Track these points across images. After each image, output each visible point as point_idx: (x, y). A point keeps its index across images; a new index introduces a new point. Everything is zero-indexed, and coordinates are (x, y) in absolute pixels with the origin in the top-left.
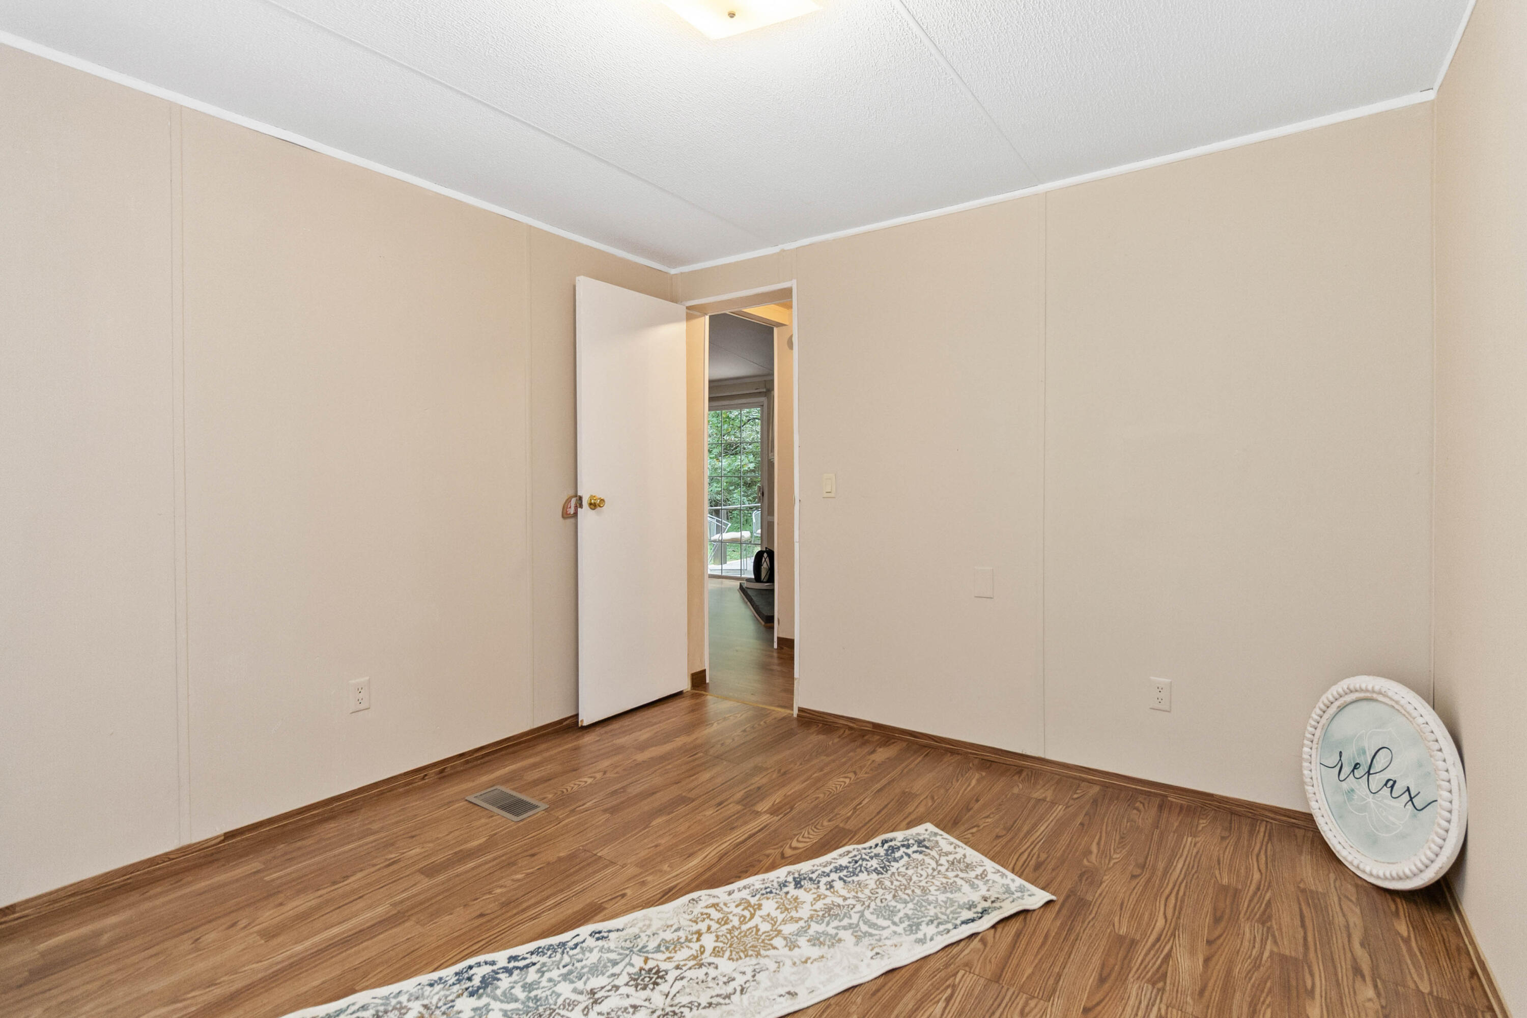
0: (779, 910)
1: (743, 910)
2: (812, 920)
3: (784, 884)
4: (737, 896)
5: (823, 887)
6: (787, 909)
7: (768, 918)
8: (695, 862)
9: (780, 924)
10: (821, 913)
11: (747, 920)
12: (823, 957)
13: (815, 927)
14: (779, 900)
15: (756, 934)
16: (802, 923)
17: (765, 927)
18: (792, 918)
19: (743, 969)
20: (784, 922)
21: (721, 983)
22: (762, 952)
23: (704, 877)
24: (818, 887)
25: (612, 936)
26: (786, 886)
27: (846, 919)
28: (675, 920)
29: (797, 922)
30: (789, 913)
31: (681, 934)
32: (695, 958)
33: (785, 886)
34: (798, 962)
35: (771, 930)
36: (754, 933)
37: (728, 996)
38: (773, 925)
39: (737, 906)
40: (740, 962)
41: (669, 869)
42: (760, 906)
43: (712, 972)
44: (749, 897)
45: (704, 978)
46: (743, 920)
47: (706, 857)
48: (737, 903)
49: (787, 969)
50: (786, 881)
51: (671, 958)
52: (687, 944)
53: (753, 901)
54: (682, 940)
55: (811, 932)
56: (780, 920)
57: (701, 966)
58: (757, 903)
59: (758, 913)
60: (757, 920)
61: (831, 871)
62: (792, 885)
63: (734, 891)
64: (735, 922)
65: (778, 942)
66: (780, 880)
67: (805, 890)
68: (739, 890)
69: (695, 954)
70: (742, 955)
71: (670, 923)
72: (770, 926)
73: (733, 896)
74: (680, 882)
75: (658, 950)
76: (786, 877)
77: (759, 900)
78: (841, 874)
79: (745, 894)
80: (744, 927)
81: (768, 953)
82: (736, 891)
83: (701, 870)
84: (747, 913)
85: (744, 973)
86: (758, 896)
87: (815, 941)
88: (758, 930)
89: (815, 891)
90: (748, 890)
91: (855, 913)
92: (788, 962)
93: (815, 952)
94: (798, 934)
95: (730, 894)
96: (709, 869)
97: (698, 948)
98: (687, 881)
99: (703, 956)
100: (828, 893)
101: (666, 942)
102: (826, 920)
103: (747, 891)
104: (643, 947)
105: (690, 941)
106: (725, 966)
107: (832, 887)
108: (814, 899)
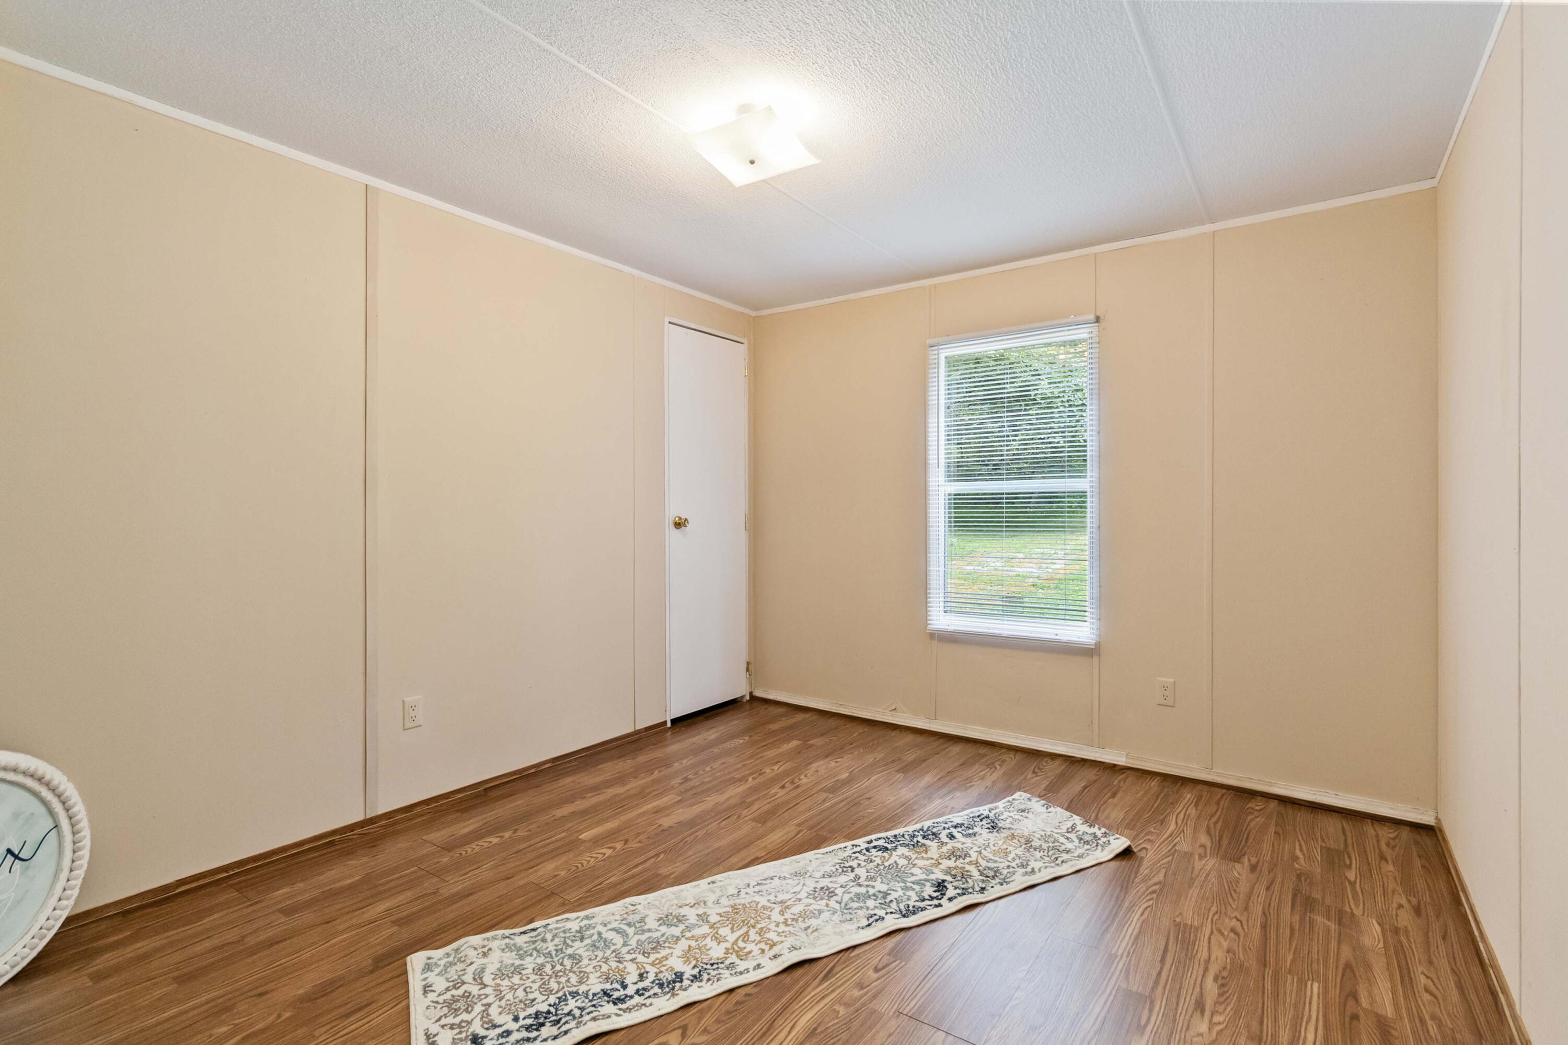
0: (708, 947)
1: (745, 948)
2: (678, 937)
3: (696, 978)
4: (750, 964)
5: (651, 977)
6: (699, 948)
7: (718, 939)
8: (805, 1020)
9: (709, 934)
10: (667, 945)
11: (741, 939)
12: (680, 907)
13: (676, 931)
14: (705, 957)
15: (734, 925)
16: (688, 935)
17: (724, 931)
18: (697, 941)
19: (747, 896)
20: (704, 937)
21: (765, 891)
22: (730, 909)
23: (788, 995)
24: (657, 975)
25: (865, 922)
26: (692, 976)
27: (643, 940)
28: (812, 937)
29: (693, 936)
30: (698, 945)
31: (803, 926)
32: (788, 907)
33: (695, 976)
34: (702, 904)
35: (718, 928)
36: (736, 926)
37: (758, 884)
38: (717, 933)
39: (750, 952)
40: (749, 901)
41: (836, 1007)
42: (727, 951)
43: (772, 898)
44: (738, 961)
45: (778, 894)
46: (745, 937)
47: (792, 1028)
48: (751, 955)
49: (711, 898)
50: (692, 981)
51: (806, 906)
52: (796, 917)
53: (733, 958)
54: (800, 919)
55: (682, 927)
56: (709, 939)
57: (781, 902)
58: (729, 955)
59: (729, 945)
60: (732, 938)
61: (632, 997)
62: (686, 976)
63: (754, 969)
64: (753, 935)
65: (714, 919)
66: (698, 984)
67: (673, 969)
68: (747, 971)
69: (787, 910)
70: (748, 906)
71: (816, 934)
72: (719, 933)
73: (755, 963)
74: (817, 987)
75: (820, 912)
76: (690, 986)
77: (726, 958)
78: (622, 992)
79: (742, 966)
80: (745, 929)
81: (725, 910)
82: (751, 970)
83: (795, 1006)
84: (741, 944)
85: (747, 893)
86: (727, 962)
87: (680, 919)
88: (732, 929)
89: (663, 969)
90: (738, 971)
91: (631, 945)
92: (710, 904)
93: (685, 911)
94: (694, 926)
95: (758, 966)
96: (785, 1008)
97: (785, 914)
98: (810, 989)
99: (780, 908)
100: (648, 968)
101: (814, 917)
102: (664, 939)
103: (739, 969)
104: (834, 914)
105: (793, 919)
106: (763, 901)
107: (641, 975)
108: (667, 959)
